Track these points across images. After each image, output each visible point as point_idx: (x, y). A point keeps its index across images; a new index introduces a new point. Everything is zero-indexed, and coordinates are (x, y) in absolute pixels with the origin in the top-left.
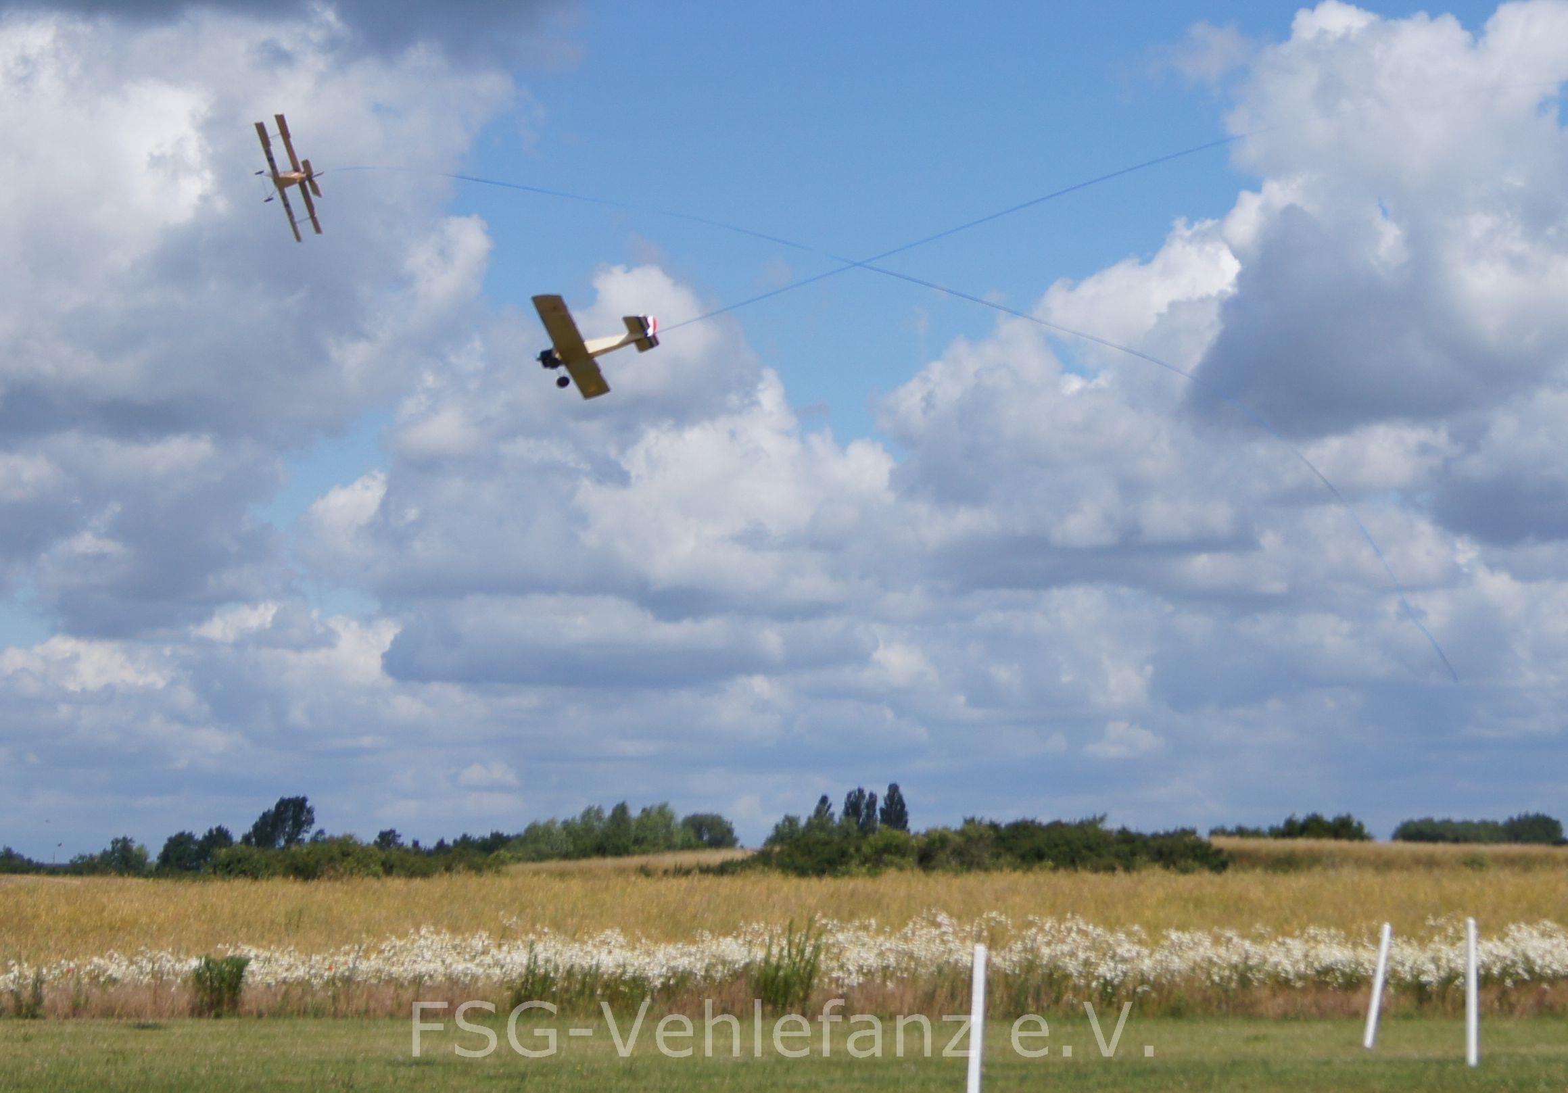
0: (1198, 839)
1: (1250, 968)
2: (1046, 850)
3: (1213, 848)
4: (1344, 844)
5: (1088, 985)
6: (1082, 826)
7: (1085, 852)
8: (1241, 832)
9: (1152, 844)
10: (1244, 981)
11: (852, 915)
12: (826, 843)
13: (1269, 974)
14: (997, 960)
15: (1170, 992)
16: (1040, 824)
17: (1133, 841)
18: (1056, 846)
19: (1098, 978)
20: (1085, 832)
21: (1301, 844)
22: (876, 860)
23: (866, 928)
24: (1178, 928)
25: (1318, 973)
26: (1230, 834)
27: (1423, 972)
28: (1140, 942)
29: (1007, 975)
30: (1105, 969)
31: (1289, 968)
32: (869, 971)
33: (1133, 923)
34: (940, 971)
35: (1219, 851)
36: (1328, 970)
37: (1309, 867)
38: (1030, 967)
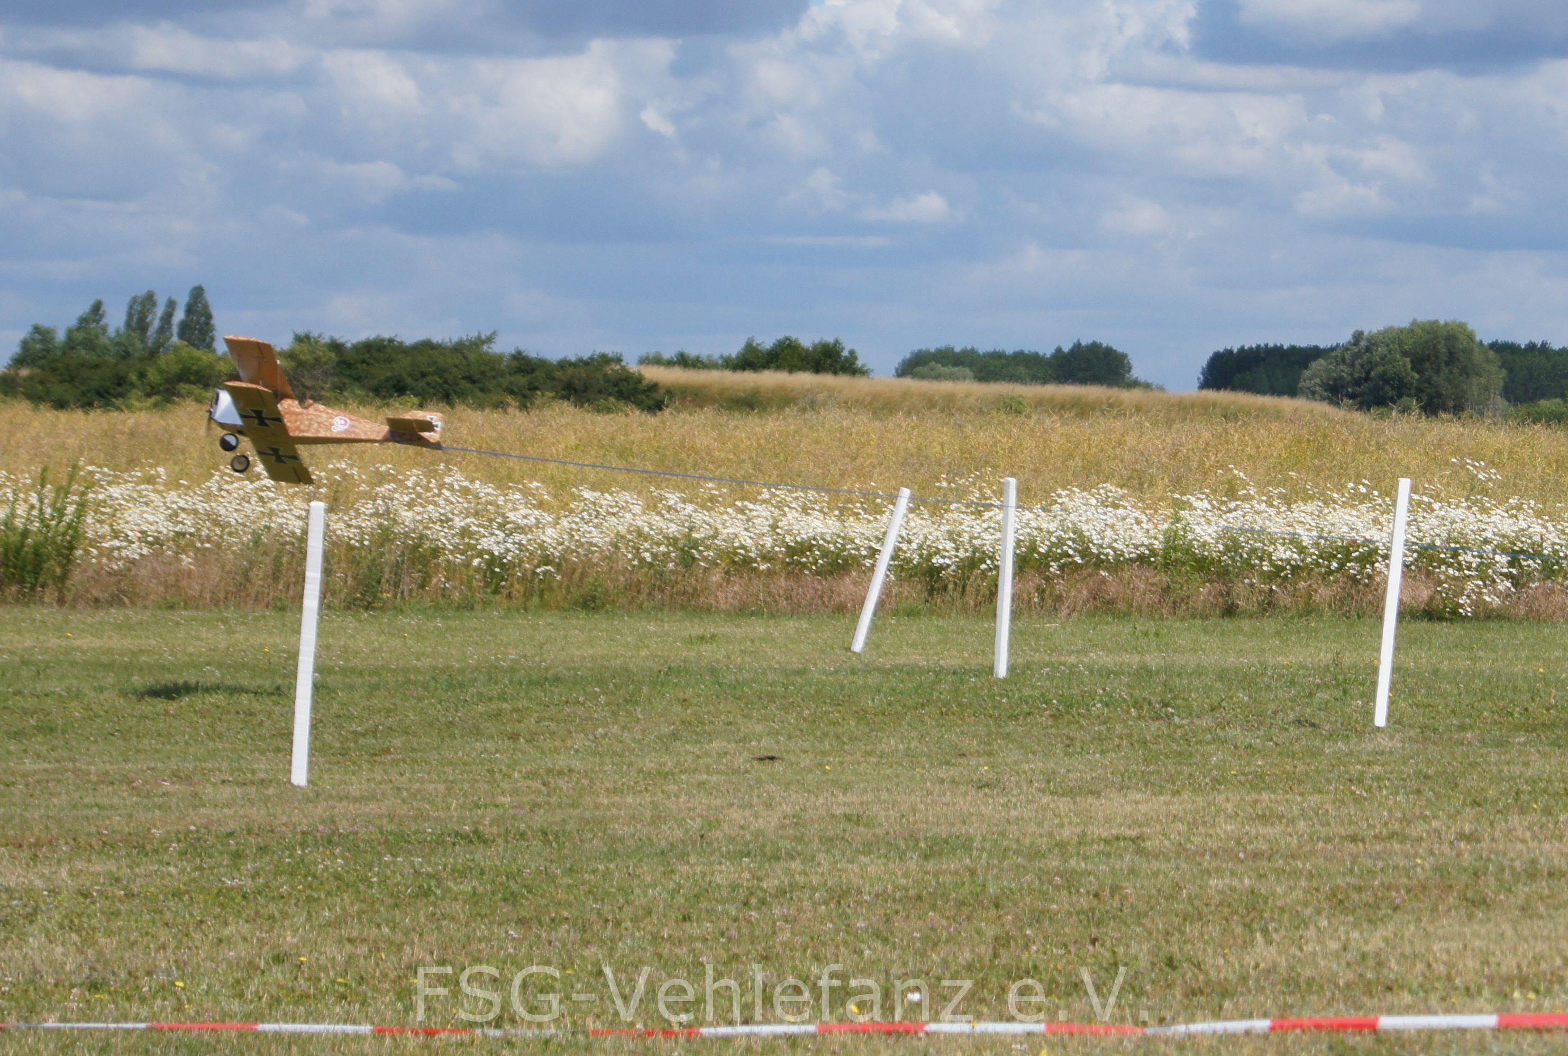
0: (623, 369)
1: (695, 544)
2: (409, 380)
3: (645, 382)
4: (827, 379)
5: (467, 565)
6: (459, 348)
7: (464, 384)
8: (683, 361)
9: (558, 374)
10: (687, 561)
11: (132, 463)
12: (96, 366)
13: (721, 553)
14: (339, 527)
15: (583, 575)
16: (401, 343)
17: (533, 371)
18: (423, 375)
19: (480, 554)
20: (465, 358)
21: (769, 379)
22: (167, 390)
23: (150, 480)
24: (593, 488)
25: (791, 551)
26: (669, 363)
27: (938, 552)
28: (541, 505)
29: (351, 548)
30: (492, 543)
31: (749, 542)
32: (157, 541)
33: (532, 478)
34: (257, 541)
35: (654, 387)
36: (804, 548)
37: (781, 408)
38: (385, 536)
